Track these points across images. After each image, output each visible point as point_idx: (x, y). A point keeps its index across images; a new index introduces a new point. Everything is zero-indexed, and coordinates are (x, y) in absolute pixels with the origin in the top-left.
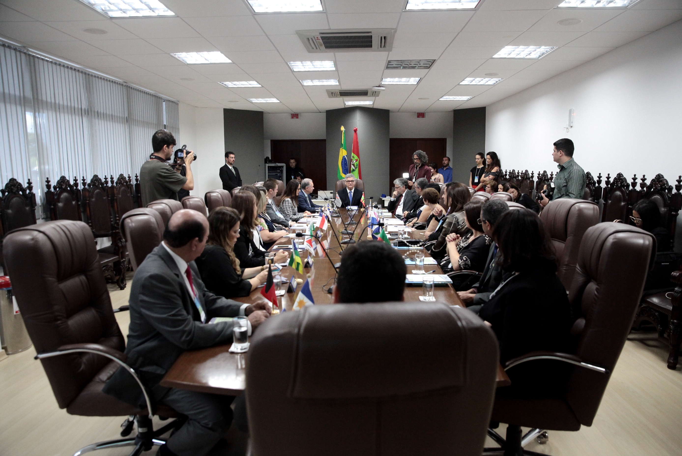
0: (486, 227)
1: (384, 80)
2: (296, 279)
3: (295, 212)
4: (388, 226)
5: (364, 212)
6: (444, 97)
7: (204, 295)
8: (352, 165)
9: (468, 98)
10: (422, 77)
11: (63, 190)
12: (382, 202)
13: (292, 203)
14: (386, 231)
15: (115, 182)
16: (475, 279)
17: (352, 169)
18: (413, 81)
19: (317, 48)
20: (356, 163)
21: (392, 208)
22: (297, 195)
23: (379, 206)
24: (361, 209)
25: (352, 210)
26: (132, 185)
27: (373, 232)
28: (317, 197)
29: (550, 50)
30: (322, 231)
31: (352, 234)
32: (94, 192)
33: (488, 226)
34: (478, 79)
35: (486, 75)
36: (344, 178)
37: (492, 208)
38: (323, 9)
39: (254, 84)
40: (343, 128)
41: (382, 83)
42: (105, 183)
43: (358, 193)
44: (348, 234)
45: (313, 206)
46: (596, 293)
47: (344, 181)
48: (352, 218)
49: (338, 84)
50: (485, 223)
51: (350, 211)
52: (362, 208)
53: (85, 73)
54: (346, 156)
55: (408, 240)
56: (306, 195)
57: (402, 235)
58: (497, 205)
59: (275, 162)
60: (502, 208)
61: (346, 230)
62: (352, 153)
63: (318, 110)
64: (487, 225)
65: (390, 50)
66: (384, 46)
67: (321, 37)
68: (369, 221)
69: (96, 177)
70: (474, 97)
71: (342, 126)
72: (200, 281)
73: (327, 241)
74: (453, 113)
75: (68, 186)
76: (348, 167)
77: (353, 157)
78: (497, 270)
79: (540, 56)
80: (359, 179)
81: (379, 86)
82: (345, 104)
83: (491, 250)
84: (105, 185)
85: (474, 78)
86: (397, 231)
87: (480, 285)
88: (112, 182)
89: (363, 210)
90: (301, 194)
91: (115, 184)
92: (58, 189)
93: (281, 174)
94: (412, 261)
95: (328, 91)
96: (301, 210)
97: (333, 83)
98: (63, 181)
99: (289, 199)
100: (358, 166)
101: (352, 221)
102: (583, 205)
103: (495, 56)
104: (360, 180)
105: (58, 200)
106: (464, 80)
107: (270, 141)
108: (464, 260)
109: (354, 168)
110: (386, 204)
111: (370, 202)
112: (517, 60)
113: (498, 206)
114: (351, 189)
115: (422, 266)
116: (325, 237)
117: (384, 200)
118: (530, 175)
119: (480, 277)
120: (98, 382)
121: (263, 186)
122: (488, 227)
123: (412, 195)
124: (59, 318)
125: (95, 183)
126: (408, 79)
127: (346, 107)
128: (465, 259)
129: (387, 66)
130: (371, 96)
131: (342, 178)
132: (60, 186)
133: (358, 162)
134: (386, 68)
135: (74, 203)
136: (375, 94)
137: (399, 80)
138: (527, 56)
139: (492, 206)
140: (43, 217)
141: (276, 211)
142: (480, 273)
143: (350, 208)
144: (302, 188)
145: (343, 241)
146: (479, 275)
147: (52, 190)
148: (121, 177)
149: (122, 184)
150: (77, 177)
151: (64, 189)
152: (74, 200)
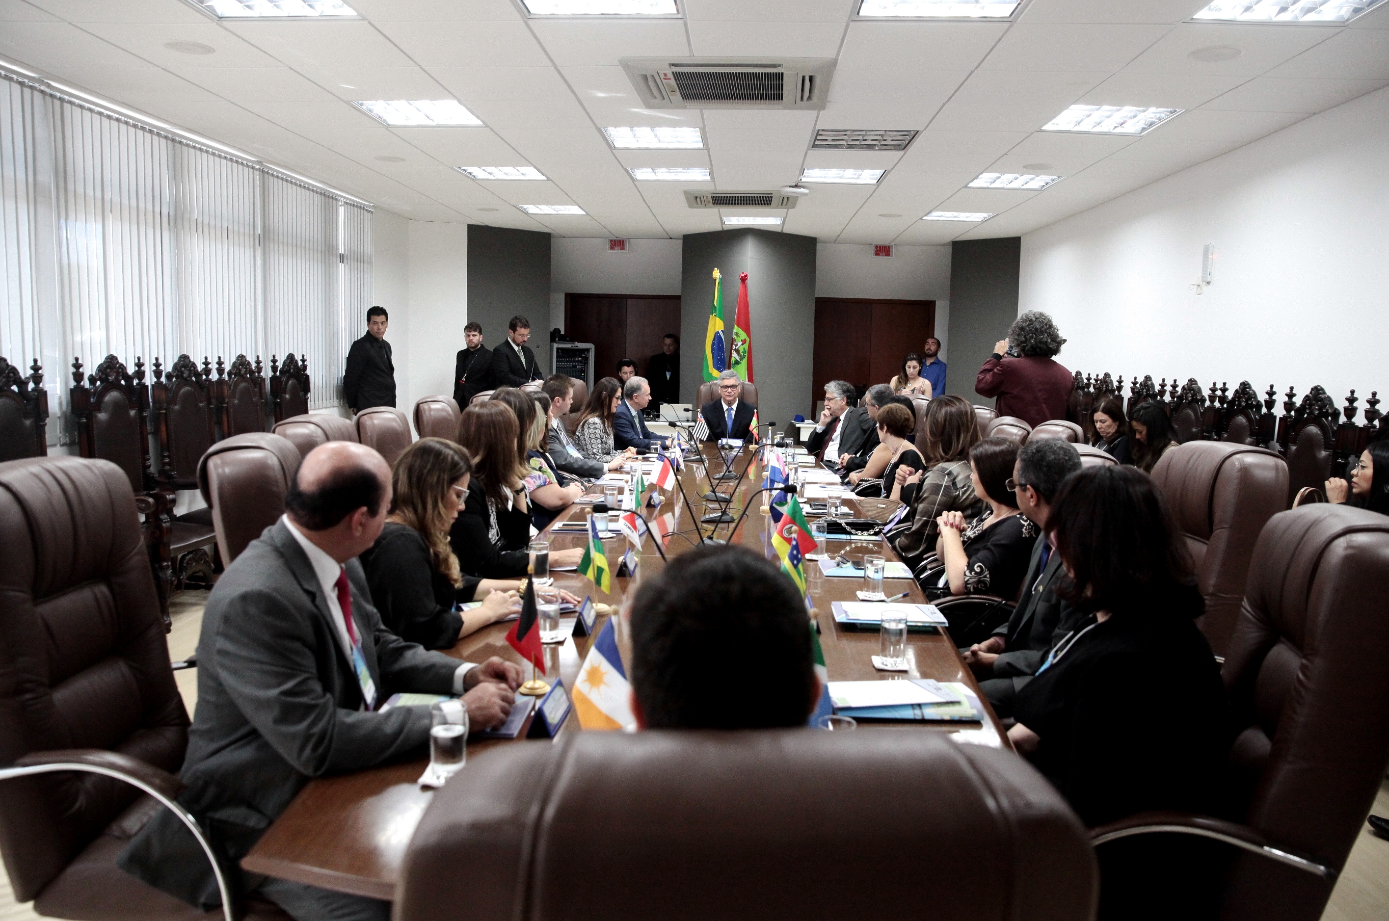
0: (1026, 498)
1: (808, 173)
2: (594, 605)
3: (609, 449)
4: (806, 486)
5: (755, 451)
6: (935, 214)
7: (377, 641)
8: (734, 352)
9: (985, 218)
10: (888, 168)
11: (109, 386)
12: (795, 433)
13: (602, 428)
14: (803, 496)
15: (227, 370)
16: (998, 615)
17: (733, 360)
18: (869, 176)
19: (664, 98)
20: (742, 348)
21: (817, 445)
22: (614, 410)
23: (789, 441)
24: (751, 446)
25: (731, 448)
26: (263, 380)
27: (773, 500)
28: (658, 416)
29: (1167, 115)
30: (663, 491)
31: (728, 501)
32: (180, 391)
33: (1032, 497)
34: (1008, 177)
35: (1025, 167)
36: (716, 379)
37: (1043, 458)
38: (678, 10)
39: (531, 174)
40: (716, 274)
41: (804, 179)
42: (203, 372)
43: (745, 411)
44: (718, 500)
45: (648, 435)
46: (1301, 676)
47: (716, 384)
48: (729, 464)
49: (708, 178)
50: (1024, 489)
51: (726, 449)
52: (752, 443)
53: (173, 140)
54: (722, 331)
55: (850, 521)
56: (634, 413)
57: (837, 507)
58: (1055, 451)
59: (572, 340)
60: (1066, 460)
61: (714, 491)
62: (736, 326)
63: (667, 232)
64: (1029, 494)
65: (822, 106)
66: (809, 98)
67: (673, 73)
68: (765, 473)
69: (184, 358)
70: (997, 215)
71: (716, 269)
72: (370, 608)
73: (674, 515)
74: (950, 248)
75: (121, 378)
76: (726, 354)
77: (737, 334)
78: (1048, 600)
79: (1144, 129)
80: (747, 382)
81: (796, 186)
82: (723, 223)
83: (1035, 552)
84: (204, 377)
85: (998, 175)
86: (826, 497)
87: (1009, 630)
88: (220, 371)
89: (753, 448)
90: (623, 409)
91: (225, 376)
92: (98, 383)
93: (584, 365)
94: (856, 569)
95: (686, 193)
96: (621, 444)
97: (698, 175)
98: (111, 365)
99: (597, 420)
100: (746, 354)
101: (730, 472)
102: (1250, 459)
103: (1048, 127)
104: (750, 383)
105: (98, 407)
106: (976, 178)
107: (563, 297)
108: (976, 573)
109: (738, 358)
110: (805, 436)
111: (770, 431)
112: (1094, 136)
113: (1059, 454)
114: (730, 404)
115: (880, 581)
116: (668, 506)
117: (799, 428)
118: (1116, 384)
119: (1012, 612)
120: (119, 838)
121: (540, 390)
122: (1032, 500)
123: (861, 419)
124: (28, 685)
125: (182, 373)
126: (858, 172)
127: (725, 228)
128: (978, 570)
129: (815, 141)
130: (777, 207)
131: (711, 377)
132: (104, 376)
133: (746, 346)
134: (813, 147)
135: (132, 413)
136: (787, 202)
137: (839, 174)
138: (1115, 127)
139: (1045, 453)
140: (63, 441)
141: (568, 444)
142: (1009, 603)
143: (727, 444)
144: (625, 397)
145: (707, 516)
146: (1009, 608)
147: (86, 384)
148: (241, 361)
149: (243, 377)
150: (144, 359)
151: (112, 383)
152: (132, 408)
